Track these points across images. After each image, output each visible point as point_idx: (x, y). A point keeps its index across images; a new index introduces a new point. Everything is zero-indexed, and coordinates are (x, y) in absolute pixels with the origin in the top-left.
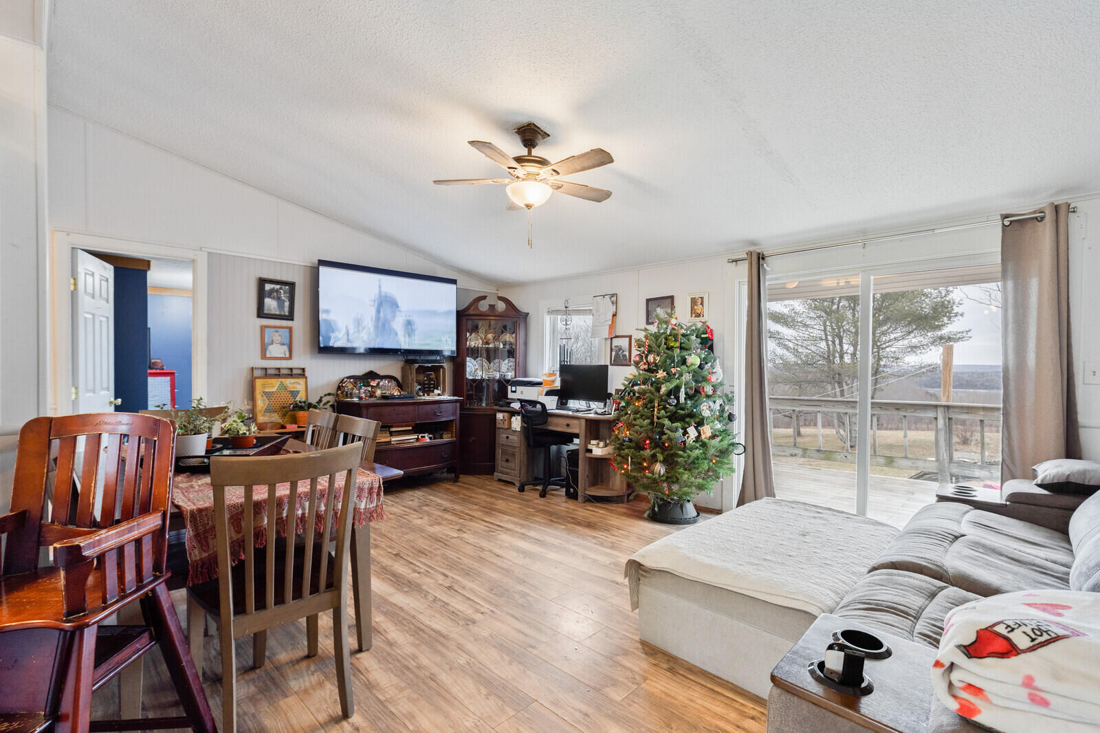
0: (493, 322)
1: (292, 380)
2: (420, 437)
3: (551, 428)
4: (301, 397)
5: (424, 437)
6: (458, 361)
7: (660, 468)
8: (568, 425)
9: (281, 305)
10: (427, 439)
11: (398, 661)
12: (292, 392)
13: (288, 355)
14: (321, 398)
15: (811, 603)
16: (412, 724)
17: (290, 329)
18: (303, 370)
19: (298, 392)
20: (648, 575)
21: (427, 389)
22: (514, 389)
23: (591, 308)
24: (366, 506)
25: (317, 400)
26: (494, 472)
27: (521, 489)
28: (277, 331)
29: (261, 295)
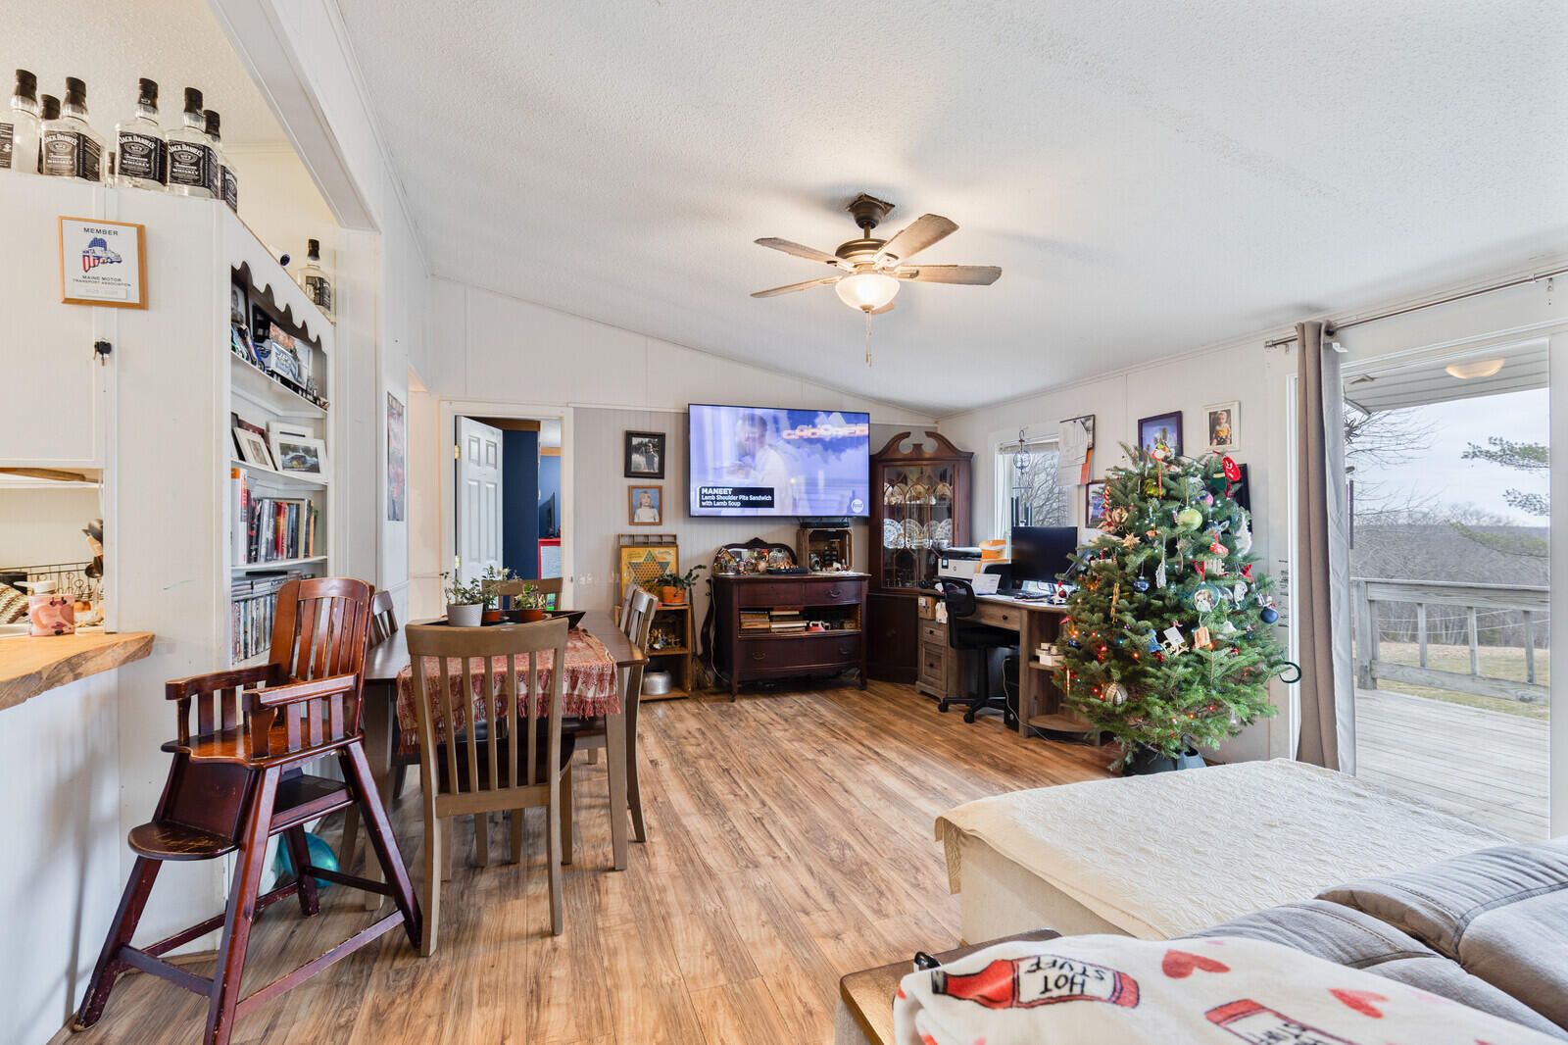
0: (925, 468)
1: (662, 550)
2: (811, 625)
3: (986, 621)
4: (670, 570)
5: (817, 625)
6: (873, 523)
7: (1116, 693)
8: (1005, 618)
9: (650, 463)
10: (821, 627)
11: (644, 890)
12: (661, 564)
13: (657, 520)
14: (691, 570)
15: (1156, 930)
16: (609, 960)
17: (660, 489)
18: (675, 536)
19: (668, 563)
20: (967, 843)
21: (826, 563)
22: (945, 563)
23: (1057, 440)
24: (595, 694)
25: (687, 574)
26: (917, 680)
27: (943, 708)
28: (646, 492)
29: (629, 450)
